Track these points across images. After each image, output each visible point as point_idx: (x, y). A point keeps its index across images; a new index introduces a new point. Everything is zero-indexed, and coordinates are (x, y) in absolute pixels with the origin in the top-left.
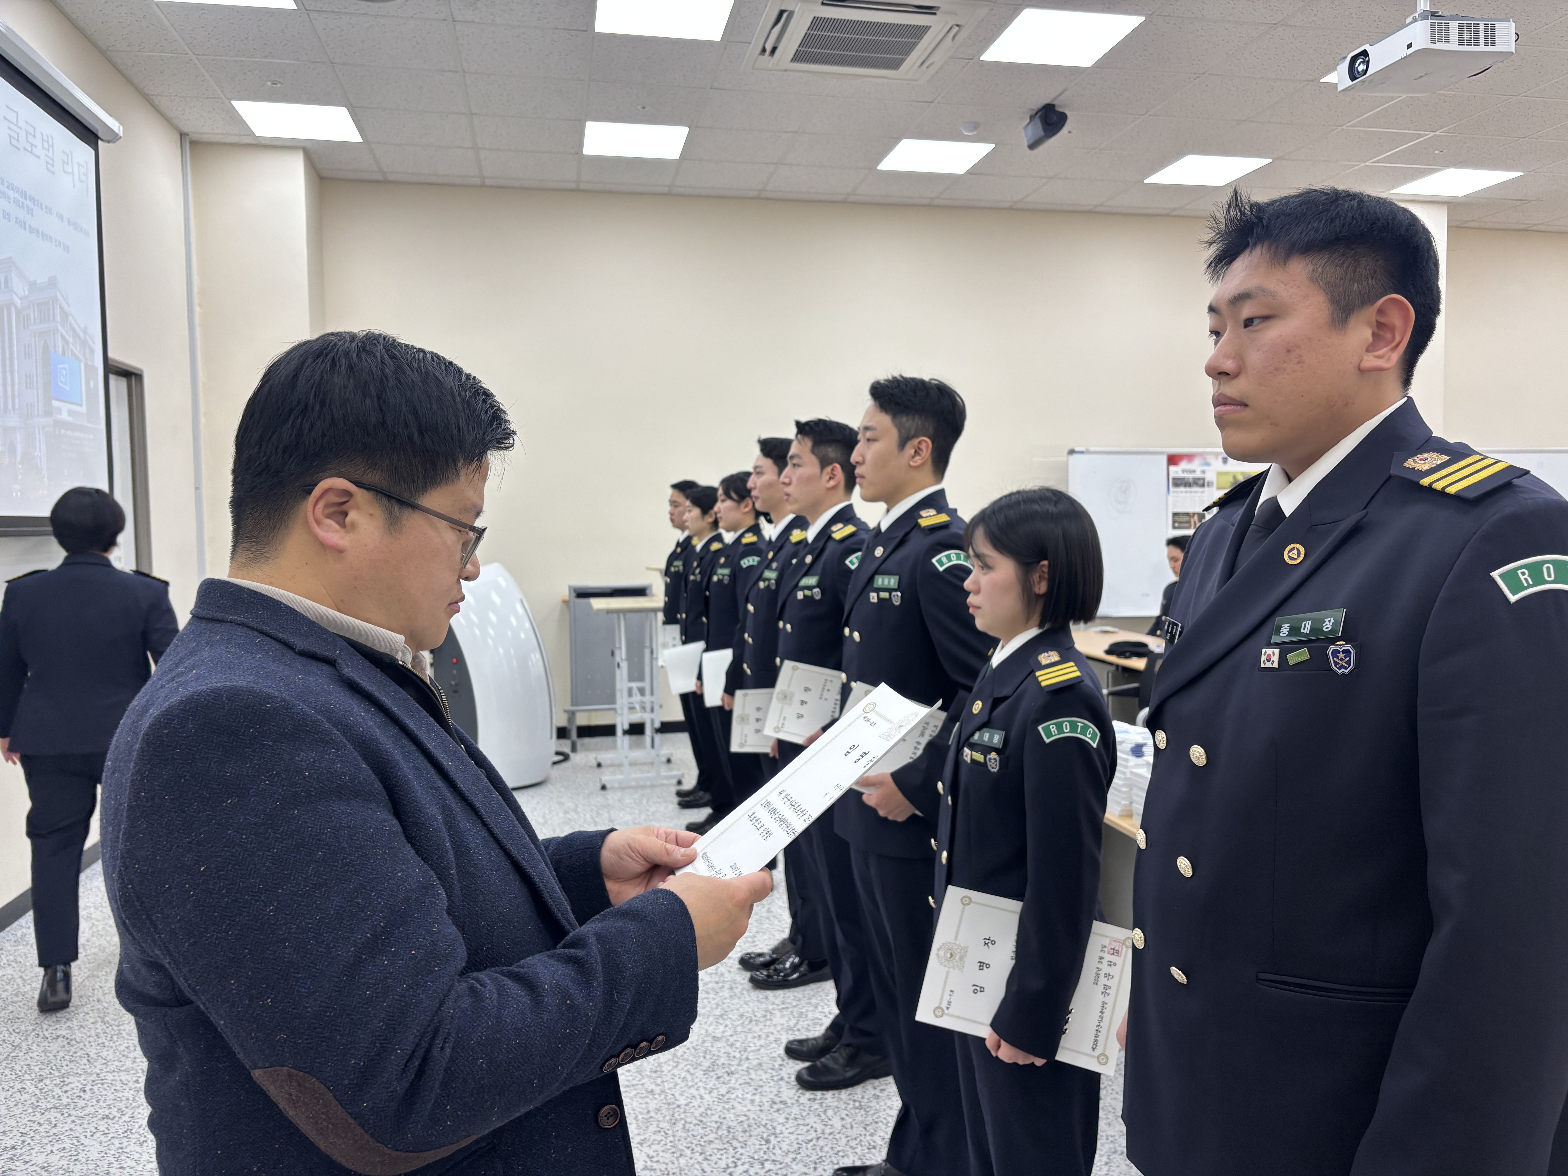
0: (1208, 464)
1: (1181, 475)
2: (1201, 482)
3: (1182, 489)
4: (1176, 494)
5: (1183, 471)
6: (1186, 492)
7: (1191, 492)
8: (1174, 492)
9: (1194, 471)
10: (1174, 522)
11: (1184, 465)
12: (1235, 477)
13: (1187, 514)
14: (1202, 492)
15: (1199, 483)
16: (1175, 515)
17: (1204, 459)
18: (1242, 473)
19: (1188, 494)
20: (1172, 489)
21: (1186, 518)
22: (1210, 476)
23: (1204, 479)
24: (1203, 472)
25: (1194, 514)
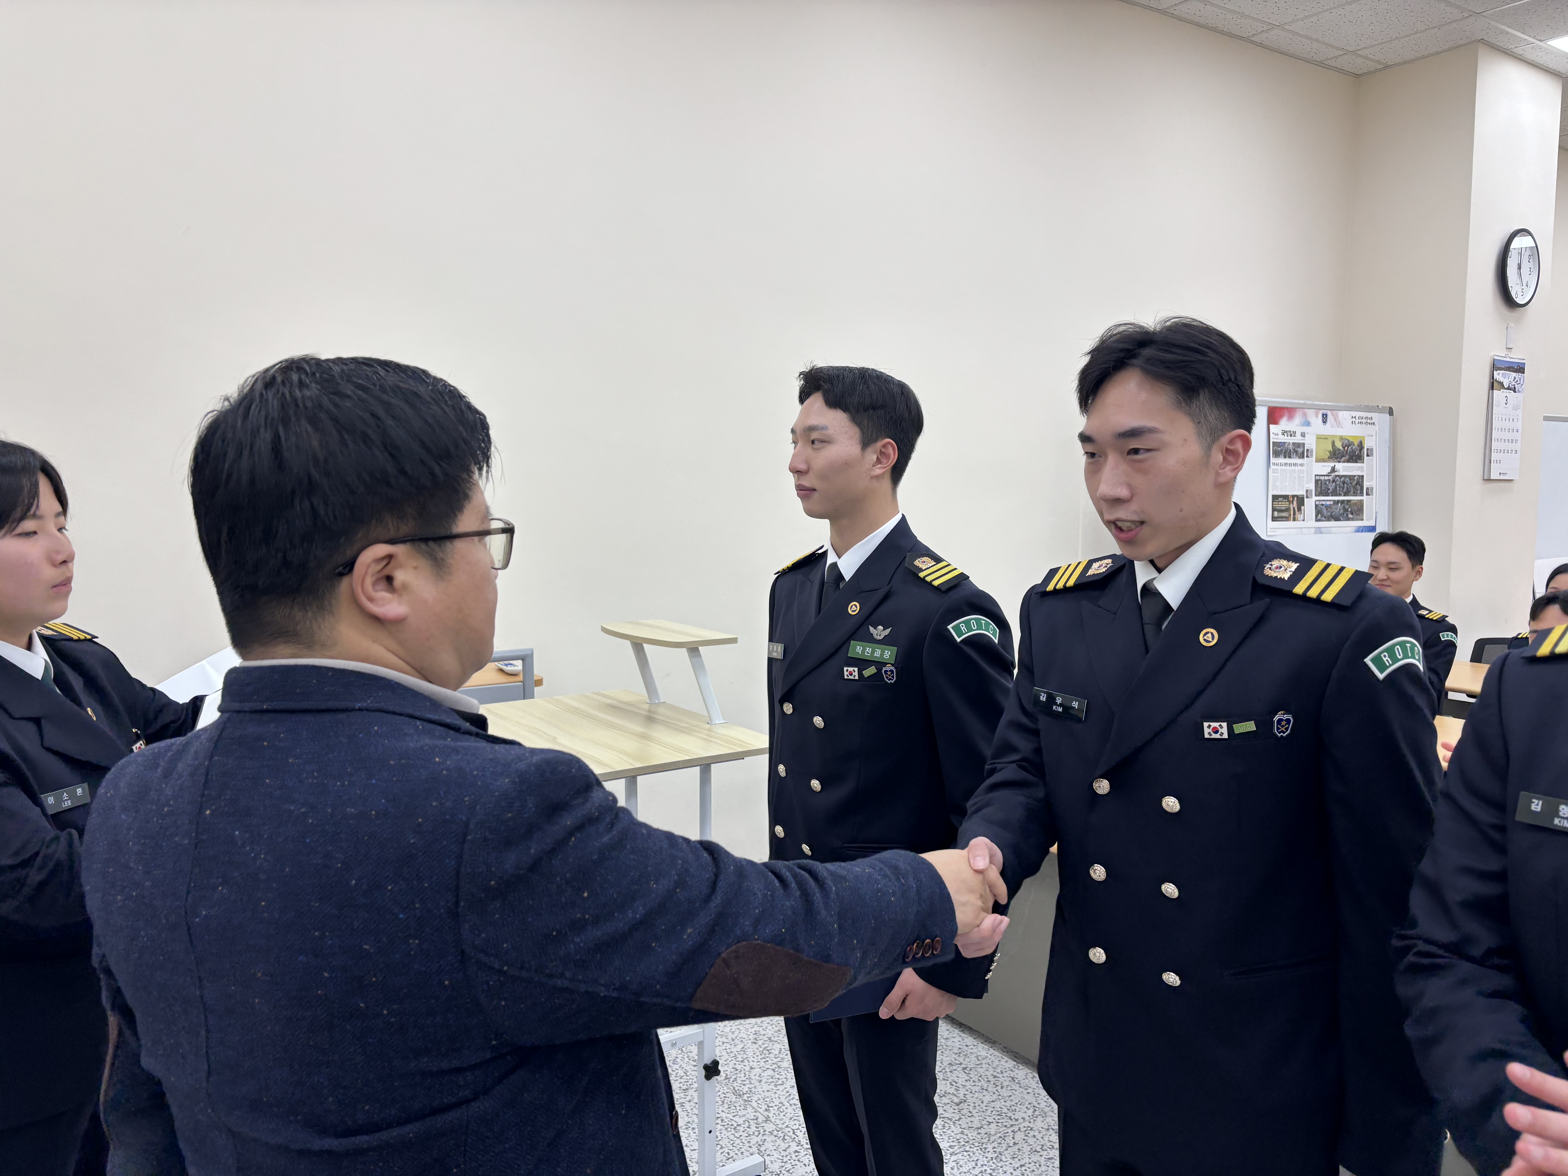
0: (1308, 424)
1: (1282, 439)
2: (1300, 450)
3: (1282, 460)
4: (1276, 467)
5: (1284, 433)
6: (1286, 464)
7: (1290, 465)
8: (1274, 464)
9: (1293, 434)
10: (1274, 510)
11: (1284, 424)
12: (1333, 443)
13: (1285, 497)
14: (1302, 465)
15: (1297, 451)
16: (1275, 498)
17: (1305, 415)
18: (1341, 438)
19: (1288, 468)
20: (1273, 460)
21: (1284, 505)
22: (1310, 443)
23: (1304, 444)
24: (1303, 435)
25: (1293, 496)
